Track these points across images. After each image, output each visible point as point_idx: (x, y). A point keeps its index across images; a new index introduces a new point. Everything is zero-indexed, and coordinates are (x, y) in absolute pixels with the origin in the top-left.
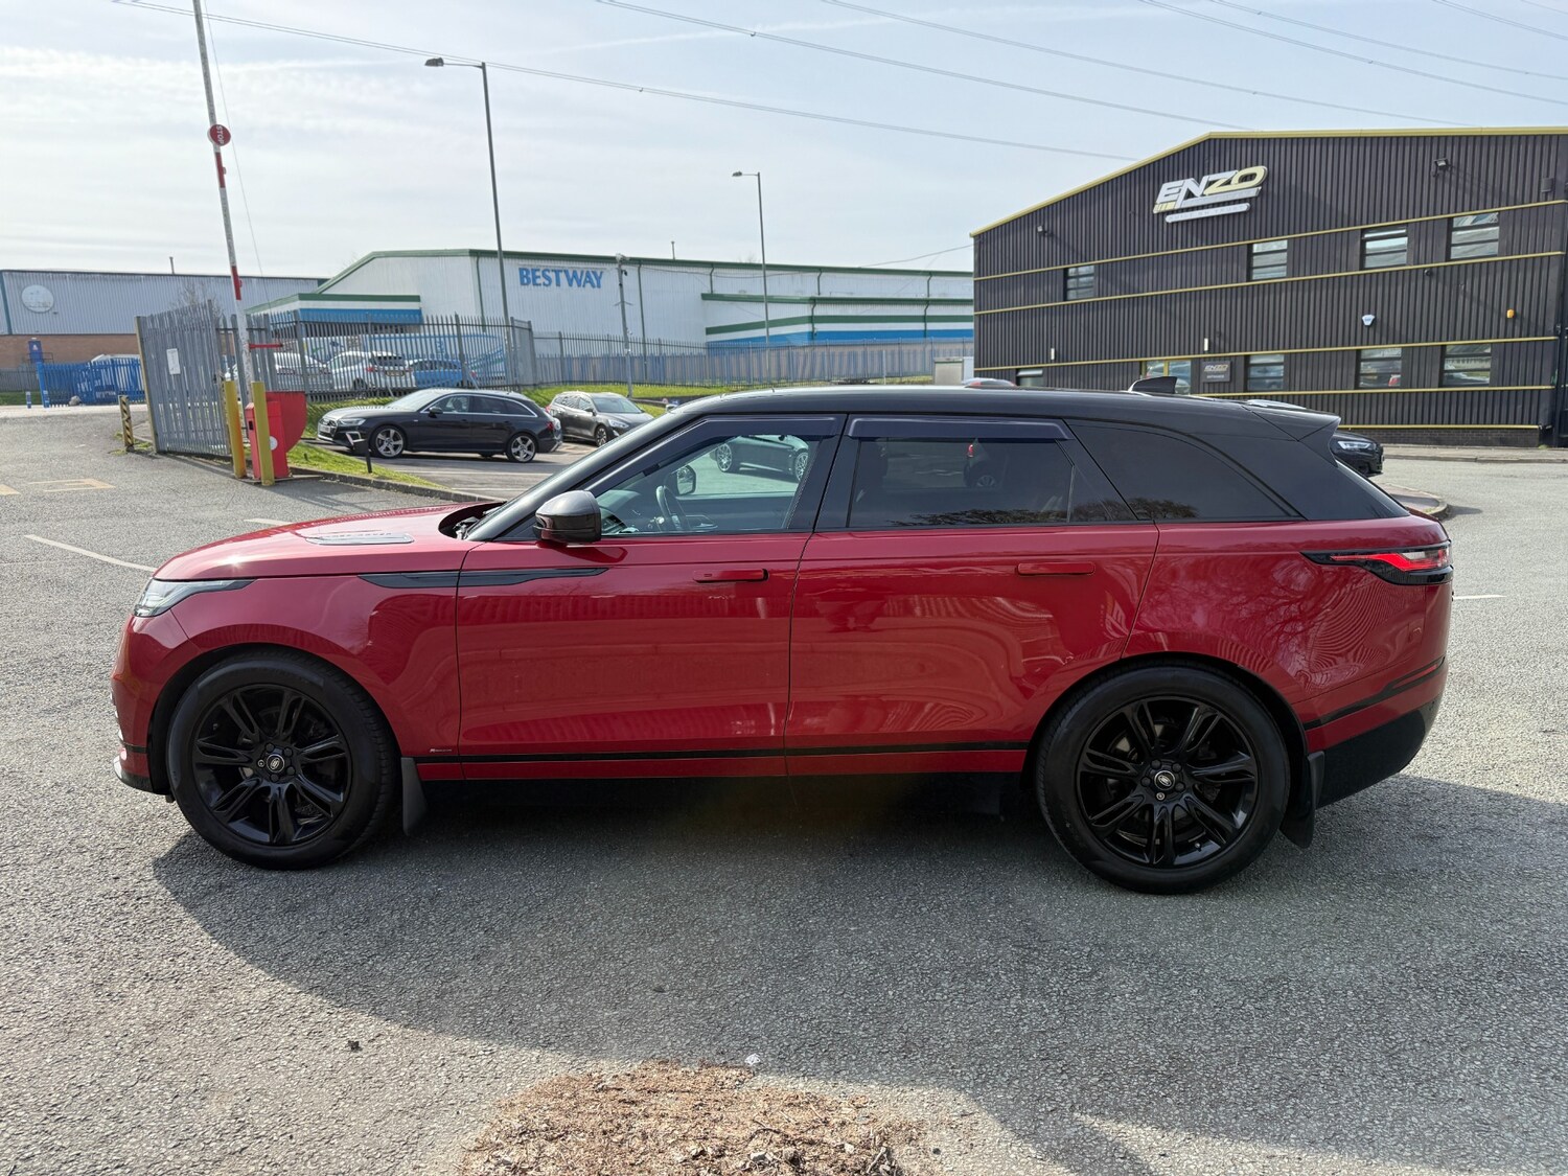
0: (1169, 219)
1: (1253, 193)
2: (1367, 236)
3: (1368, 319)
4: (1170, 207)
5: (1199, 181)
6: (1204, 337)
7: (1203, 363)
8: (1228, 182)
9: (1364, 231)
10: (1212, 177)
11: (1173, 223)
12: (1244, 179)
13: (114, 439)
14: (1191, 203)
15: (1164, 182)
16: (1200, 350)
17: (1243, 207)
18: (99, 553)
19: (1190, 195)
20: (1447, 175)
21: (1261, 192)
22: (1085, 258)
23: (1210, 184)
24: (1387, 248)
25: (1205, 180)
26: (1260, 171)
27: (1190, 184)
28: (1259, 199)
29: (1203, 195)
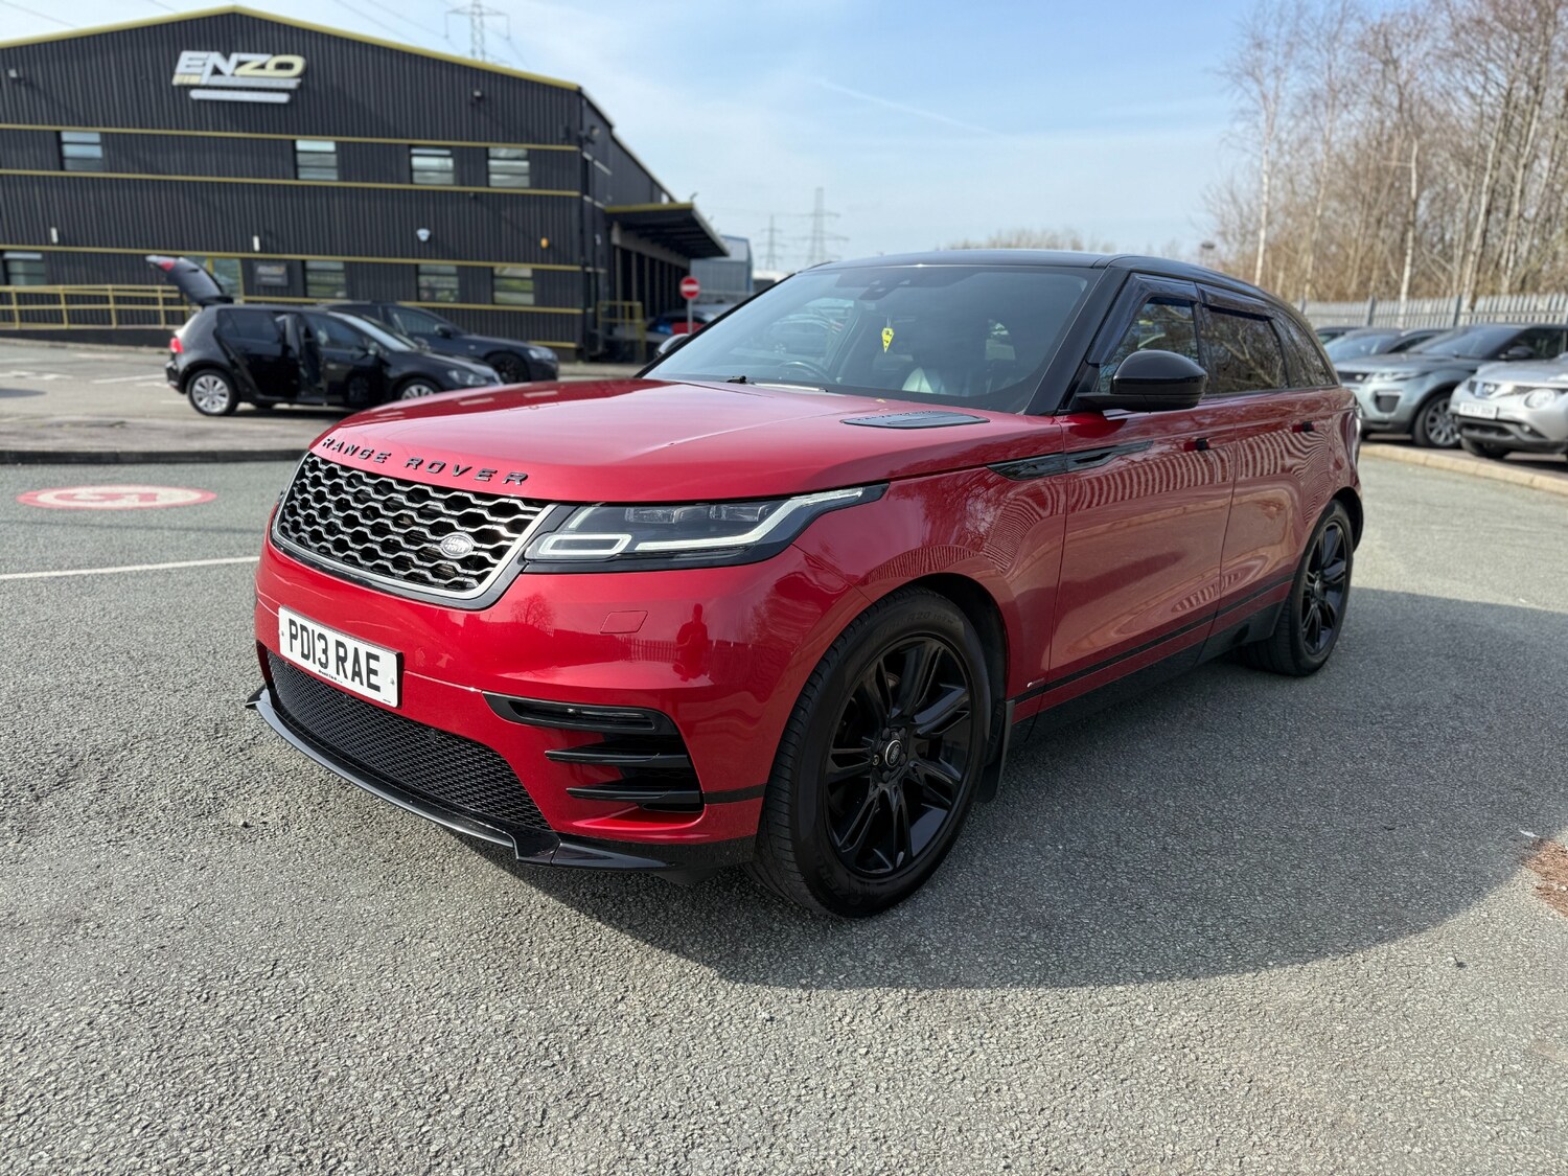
0: (195, 94)
1: (293, 84)
2: (414, 151)
3: (423, 234)
4: (194, 80)
5: (227, 57)
6: (253, 235)
7: (255, 264)
8: (262, 67)
9: (411, 146)
10: (244, 57)
11: (199, 101)
12: (280, 66)
14: (217, 80)
15: (182, 50)
16: (250, 249)
17: (283, 98)
19: (217, 71)
20: (482, 105)
21: (301, 86)
23: (241, 64)
24: (432, 166)
25: (235, 57)
26: (298, 63)
27: (215, 58)
28: (299, 94)
29: (233, 75)
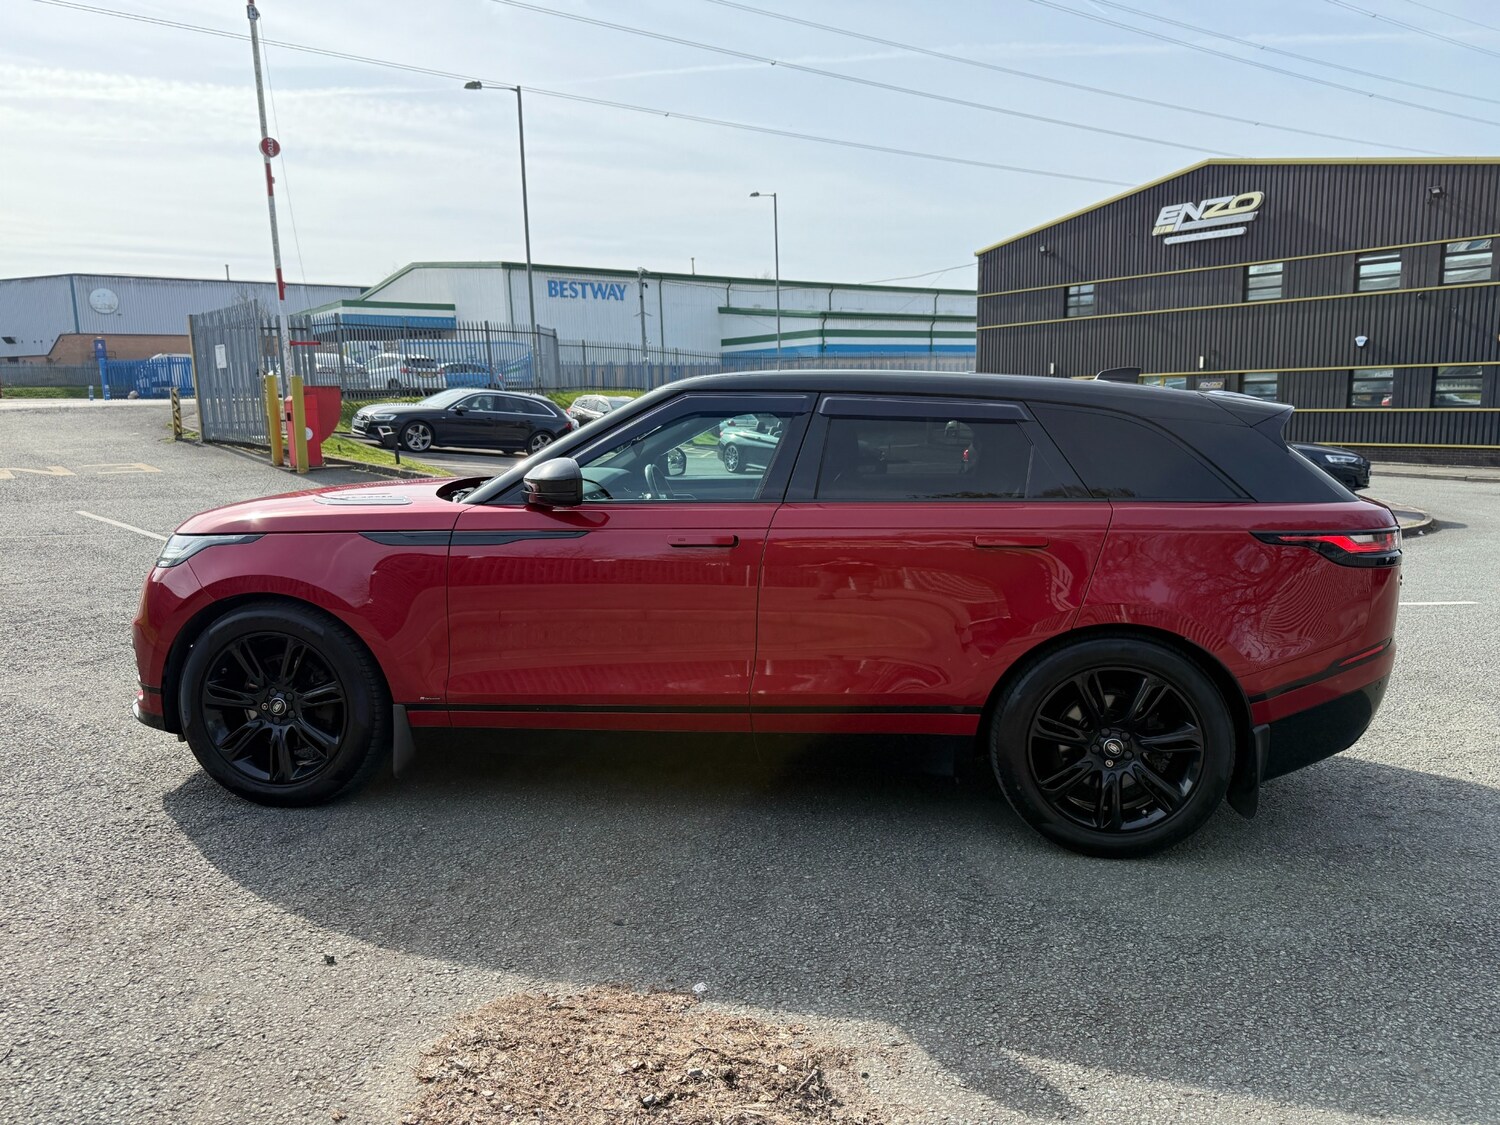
0: (1168, 241)
1: (1250, 217)
2: (1361, 260)
3: (1361, 340)
4: (1169, 229)
5: (1197, 205)
6: (1200, 355)
7: (1198, 380)
8: (1226, 207)
9: (1358, 255)
10: (1211, 202)
11: (1171, 245)
12: (1241, 204)
13: (166, 428)
14: (1189, 226)
15: (1163, 206)
16: (1196, 367)
17: (1240, 231)
18: (143, 528)
19: (1188, 218)
20: (1442, 202)
21: (1257, 218)
22: (1085, 278)
23: (1208, 208)
24: (1381, 272)
25: (1203, 204)
26: (1257, 197)
27: (1188, 208)
28: (1256, 223)
29: (1201, 219)
